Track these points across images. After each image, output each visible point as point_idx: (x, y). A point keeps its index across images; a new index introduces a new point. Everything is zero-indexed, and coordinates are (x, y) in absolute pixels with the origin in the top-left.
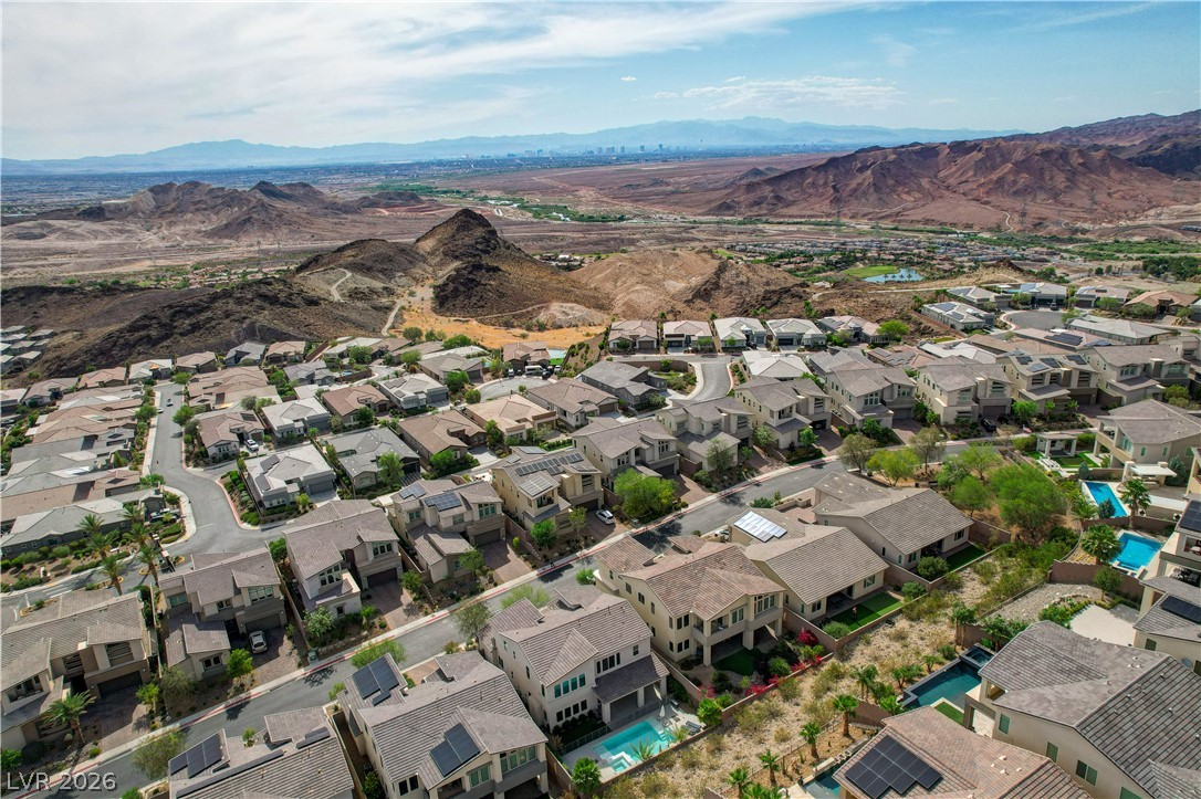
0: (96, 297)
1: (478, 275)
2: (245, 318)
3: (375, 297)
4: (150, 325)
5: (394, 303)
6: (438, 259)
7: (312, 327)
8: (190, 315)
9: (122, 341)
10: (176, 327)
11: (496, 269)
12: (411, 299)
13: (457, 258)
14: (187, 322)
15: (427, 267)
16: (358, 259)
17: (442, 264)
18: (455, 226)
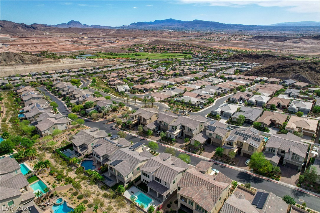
4: (271, 68)
8: (283, 68)
10: (277, 70)
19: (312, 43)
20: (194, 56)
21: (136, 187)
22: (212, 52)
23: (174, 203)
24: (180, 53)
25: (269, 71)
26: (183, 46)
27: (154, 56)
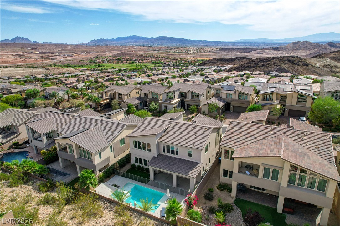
4: (252, 63)
8: (264, 62)
14: (262, 64)
19: (273, 54)
20: (165, 65)
21: (122, 176)
22: (182, 62)
23: (217, 190)
24: (148, 63)
25: (250, 66)
26: (151, 57)
27: (120, 66)
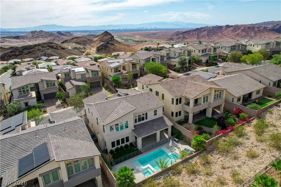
0: (8, 49)
1: (108, 45)
2: (44, 51)
3: (81, 49)
4: (16, 51)
5: (86, 51)
6: (98, 42)
7: (62, 54)
8: (28, 49)
9: (8, 55)
10: (24, 52)
11: (113, 44)
12: (90, 50)
13: (103, 42)
14: (27, 51)
15: (95, 44)
16: (77, 41)
17: (99, 43)
18: (103, 35)
21: (116, 164)
